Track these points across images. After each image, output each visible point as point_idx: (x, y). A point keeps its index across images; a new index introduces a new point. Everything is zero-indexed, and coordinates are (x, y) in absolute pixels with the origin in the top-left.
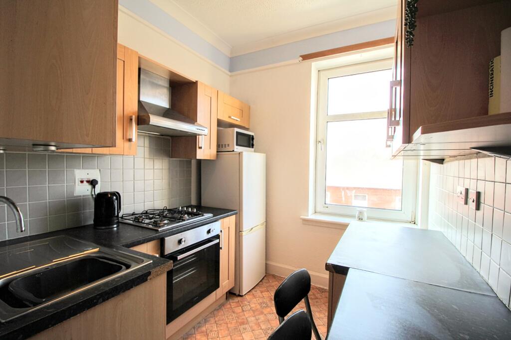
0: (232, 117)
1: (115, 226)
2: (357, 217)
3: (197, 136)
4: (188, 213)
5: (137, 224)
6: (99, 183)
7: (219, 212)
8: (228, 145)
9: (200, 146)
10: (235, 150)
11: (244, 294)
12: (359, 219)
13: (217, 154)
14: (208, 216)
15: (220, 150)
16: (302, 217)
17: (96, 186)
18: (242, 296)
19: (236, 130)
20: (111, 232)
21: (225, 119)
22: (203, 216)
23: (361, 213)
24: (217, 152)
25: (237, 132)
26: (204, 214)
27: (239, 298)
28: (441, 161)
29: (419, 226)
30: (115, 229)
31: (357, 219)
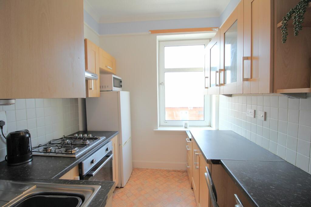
0: (108, 67)
1: (30, 160)
2: (184, 126)
3: (88, 81)
4: (90, 139)
5: (48, 154)
6: (6, 123)
7: (108, 134)
8: (108, 86)
9: (91, 88)
10: (113, 90)
11: (124, 186)
12: (185, 127)
13: (100, 93)
14: (102, 138)
15: (102, 90)
16: (154, 130)
17: (4, 127)
18: (123, 187)
19: (113, 76)
20: (29, 167)
21: (104, 68)
22: (100, 139)
23: (186, 124)
24: (100, 91)
25: (114, 78)
26: (100, 138)
27: (122, 189)
28: (230, 96)
29: (214, 128)
30: (30, 163)
31: (184, 127)
